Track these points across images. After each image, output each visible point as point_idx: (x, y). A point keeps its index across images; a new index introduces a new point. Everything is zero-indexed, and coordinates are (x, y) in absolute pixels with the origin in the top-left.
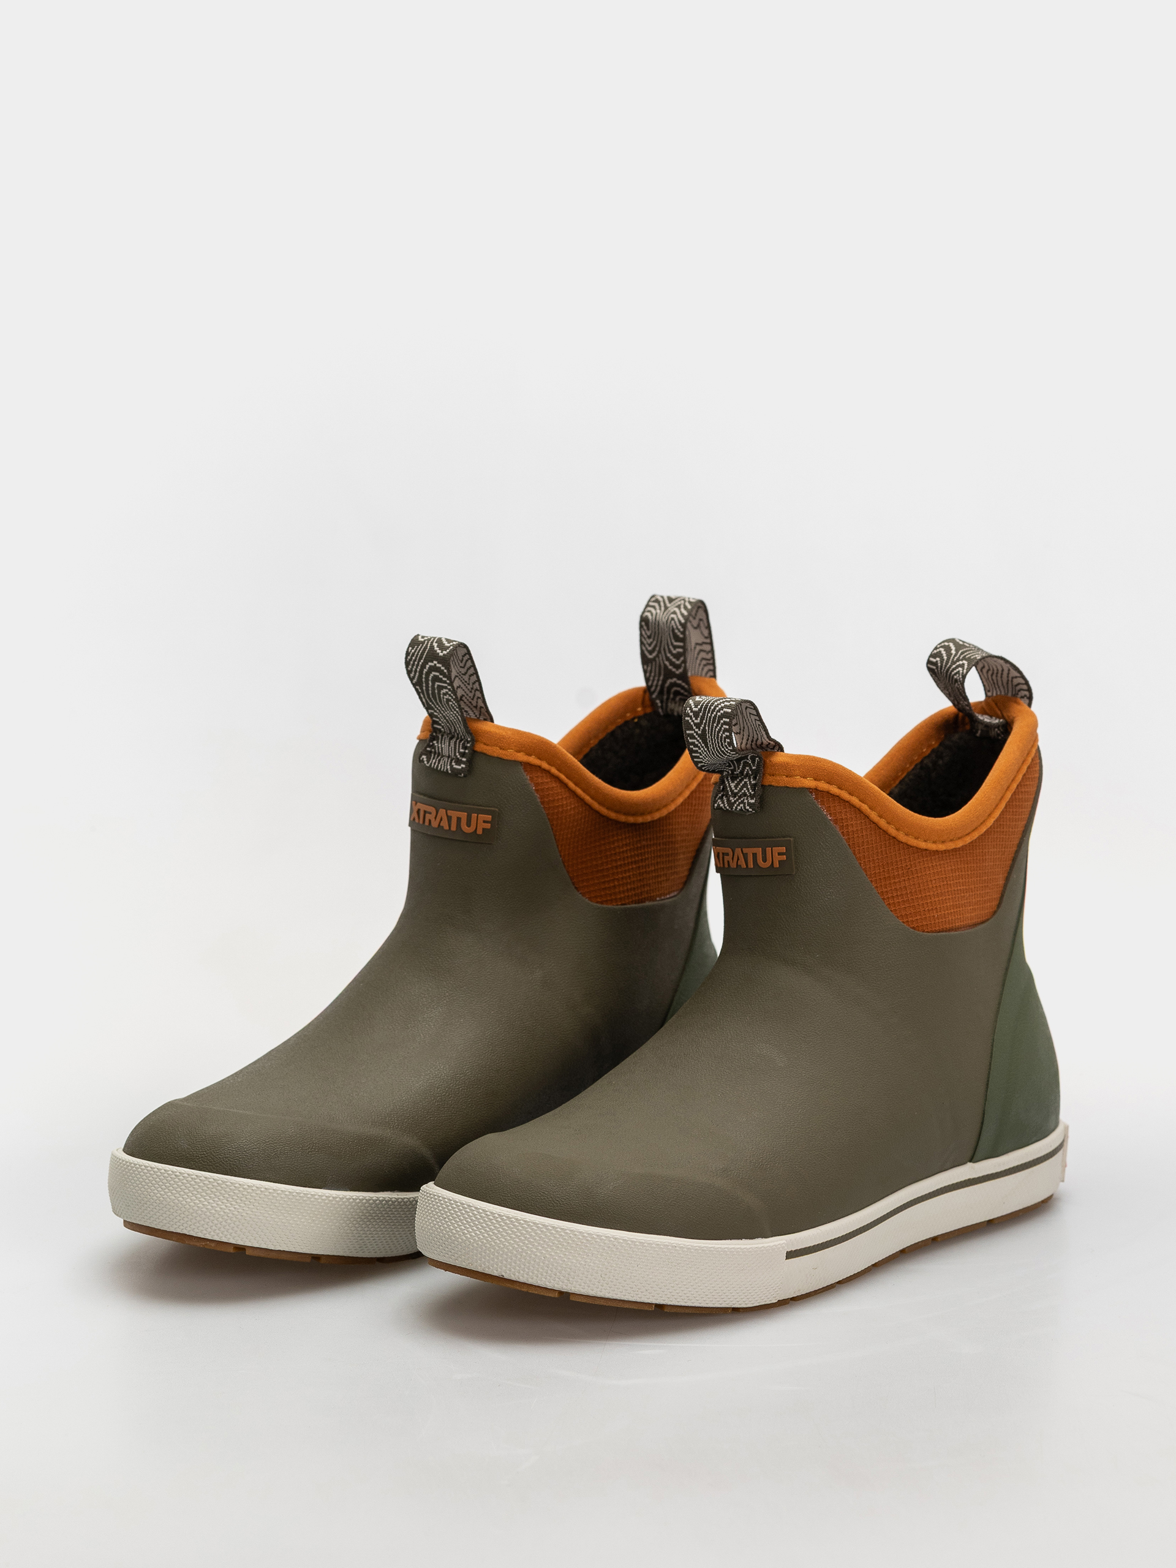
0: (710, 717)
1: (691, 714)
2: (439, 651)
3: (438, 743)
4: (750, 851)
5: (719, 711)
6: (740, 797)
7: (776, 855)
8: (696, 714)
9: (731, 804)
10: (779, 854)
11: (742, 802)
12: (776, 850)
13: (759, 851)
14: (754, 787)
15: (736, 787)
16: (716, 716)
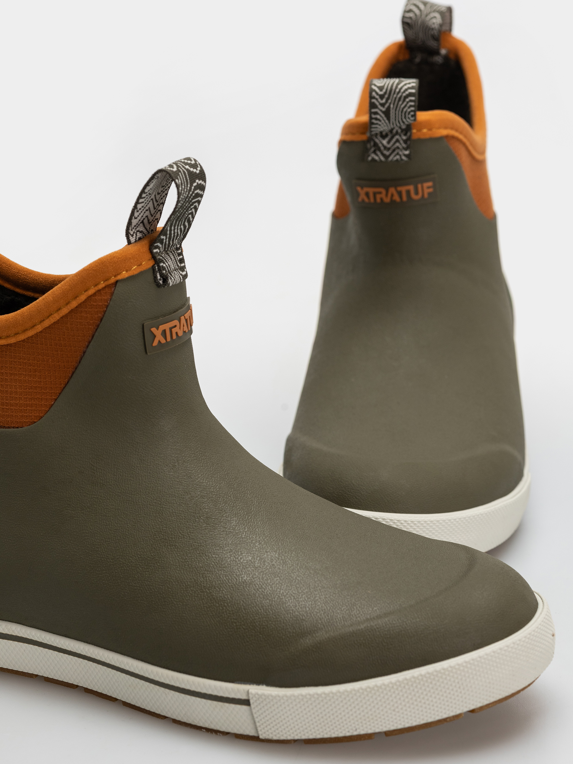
0: (396, 98)
1: (377, 97)
2: (195, 170)
3: (164, 263)
4: (403, 189)
5: (404, 92)
6: (394, 150)
7: (427, 188)
8: (382, 97)
9: (386, 157)
10: (429, 187)
11: (398, 154)
12: (426, 185)
13: (411, 188)
14: (405, 142)
15: (389, 142)
16: (401, 97)
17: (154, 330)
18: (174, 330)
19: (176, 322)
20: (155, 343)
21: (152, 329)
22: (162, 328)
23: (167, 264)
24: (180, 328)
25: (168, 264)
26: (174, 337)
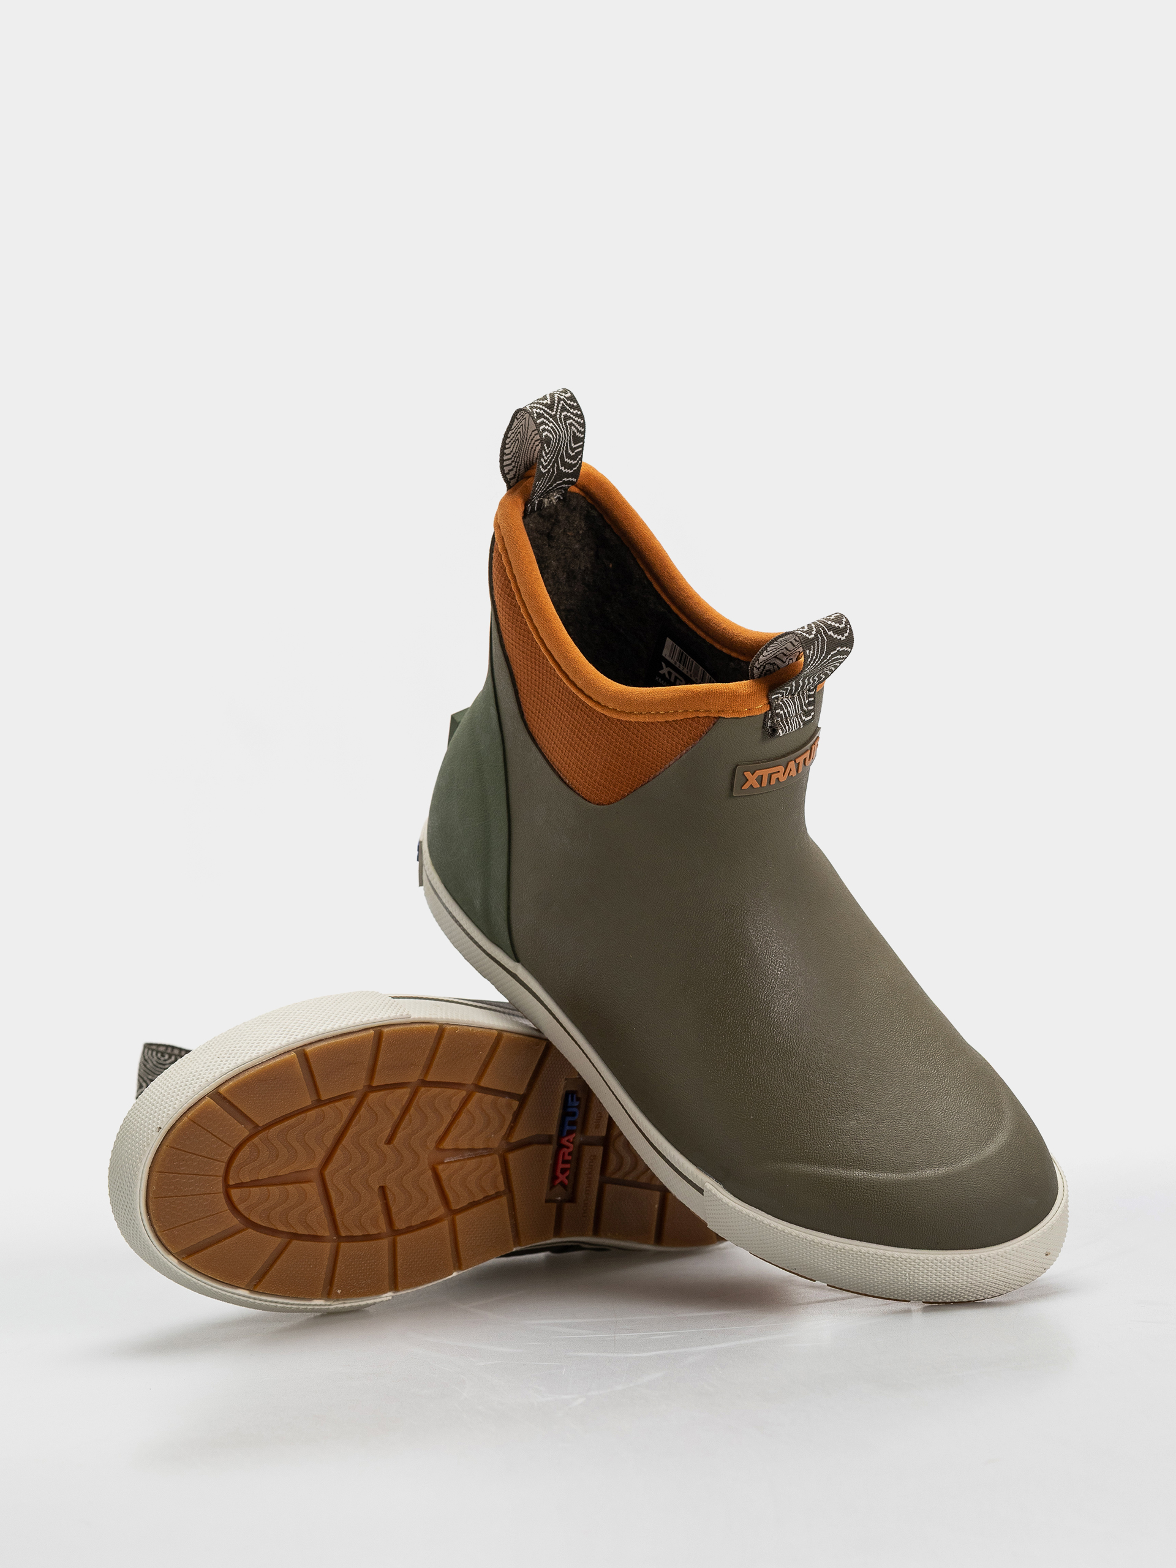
2: (838, 625)
3: (782, 709)
17: (748, 774)
18: (774, 777)
19: (781, 769)
20: (746, 787)
21: (745, 773)
22: (758, 773)
23: (786, 711)
24: (784, 774)
25: (788, 712)
26: (773, 782)
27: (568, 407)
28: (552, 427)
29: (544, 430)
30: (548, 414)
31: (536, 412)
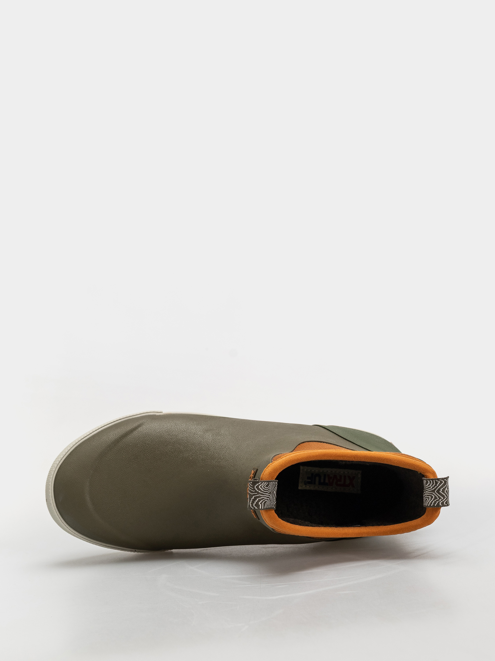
27: (435, 500)
28: (430, 487)
29: (430, 483)
30: (436, 489)
31: (438, 482)
